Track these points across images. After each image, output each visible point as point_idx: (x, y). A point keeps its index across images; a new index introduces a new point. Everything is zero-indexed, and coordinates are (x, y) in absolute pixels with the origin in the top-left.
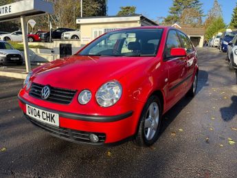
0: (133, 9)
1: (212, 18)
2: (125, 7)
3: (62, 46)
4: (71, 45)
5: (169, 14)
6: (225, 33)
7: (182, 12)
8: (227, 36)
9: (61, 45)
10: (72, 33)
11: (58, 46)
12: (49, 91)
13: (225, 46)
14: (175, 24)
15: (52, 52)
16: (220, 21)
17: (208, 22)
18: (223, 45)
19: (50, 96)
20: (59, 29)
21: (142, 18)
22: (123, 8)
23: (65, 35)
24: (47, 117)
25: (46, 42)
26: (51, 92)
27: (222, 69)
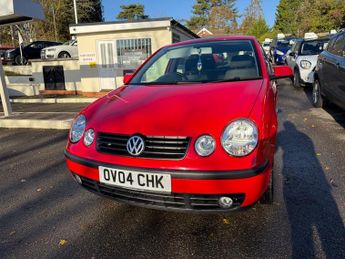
0: (141, 9)
1: (251, 19)
2: (127, 5)
3: (48, 71)
4: (62, 67)
5: (192, 15)
6: (276, 39)
7: (210, 12)
8: (279, 43)
9: (44, 68)
10: (58, 49)
11: (40, 70)
12: (142, 143)
13: (280, 57)
14: (204, 29)
15: (31, 80)
16: (262, 23)
17: (246, 25)
18: (276, 56)
19: (146, 149)
20: (34, 43)
21: (173, 22)
22: (125, 8)
23: (48, 52)
24: (148, 181)
25: (15, 64)
26: (146, 144)
27: (286, 88)
